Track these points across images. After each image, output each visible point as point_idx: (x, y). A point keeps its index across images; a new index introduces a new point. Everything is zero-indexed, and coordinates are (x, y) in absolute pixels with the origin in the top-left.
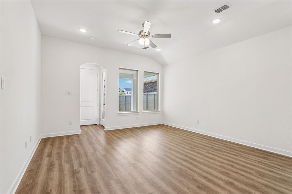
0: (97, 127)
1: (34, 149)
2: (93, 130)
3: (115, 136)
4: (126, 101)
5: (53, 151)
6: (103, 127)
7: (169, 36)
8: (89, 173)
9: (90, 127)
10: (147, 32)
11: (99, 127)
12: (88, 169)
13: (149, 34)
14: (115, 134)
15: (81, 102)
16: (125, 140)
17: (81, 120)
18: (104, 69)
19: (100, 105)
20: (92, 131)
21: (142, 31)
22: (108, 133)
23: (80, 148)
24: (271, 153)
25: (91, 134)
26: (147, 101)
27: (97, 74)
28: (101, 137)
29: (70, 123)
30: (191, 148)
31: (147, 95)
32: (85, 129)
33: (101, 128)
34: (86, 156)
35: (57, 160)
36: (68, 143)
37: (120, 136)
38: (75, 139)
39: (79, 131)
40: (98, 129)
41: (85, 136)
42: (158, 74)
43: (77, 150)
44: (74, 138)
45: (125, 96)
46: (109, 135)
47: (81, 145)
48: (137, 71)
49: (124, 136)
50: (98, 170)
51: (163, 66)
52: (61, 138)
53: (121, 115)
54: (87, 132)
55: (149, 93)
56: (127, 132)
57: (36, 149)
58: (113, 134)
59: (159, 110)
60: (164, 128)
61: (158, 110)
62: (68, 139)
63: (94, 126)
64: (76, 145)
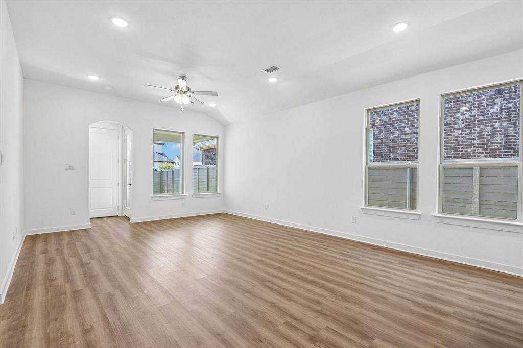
0: (118, 219)
1: (19, 247)
2: (111, 223)
3: (145, 229)
4: (175, 179)
5: (49, 248)
6: (128, 219)
7: (215, 94)
9: (107, 220)
10: (185, 88)
11: (122, 219)
13: (189, 90)
14: (145, 227)
15: (90, 181)
16: (160, 233)
17: (91, 209)
18: (128, 129)
19: (123, 186)
20: (109, 225)
21: (178, 86)
22: (135, 225)
23: (89, 243)
24: (332, 237)
25: (108, 228)
26: (208, 179)
27: (118, 136)
28: (124, 231)
29: (73, 213)
30: (244, 236)
31: (208, 169)
32: (98, 222)
33: (125, 220)
34: (100, 250)
35: (57, 255)
36: (70, 239)
37: (152, 229)
38: (82, 234)
39: (88, 225)
40: (119, 222)
41: (98, 230)
42: (217, 137)
43: (85, 245)
44: (80, 233)
45: (173, 171)
46: (135, 228)
47: (92, 240)
48: (183, 133)
49: (160, 228)
51: (225, 126)
52: (59, 234)
53: (156, 199)
54: (101, 226)
55: (210, 166)
56: (165, 224)
57: (21, 247)
58: (142, 227)
59: (219, 192)
60: (222, 218)
61: (217, 192)
62: (71, 235)
63: (114, 218)
64: (83, 240)
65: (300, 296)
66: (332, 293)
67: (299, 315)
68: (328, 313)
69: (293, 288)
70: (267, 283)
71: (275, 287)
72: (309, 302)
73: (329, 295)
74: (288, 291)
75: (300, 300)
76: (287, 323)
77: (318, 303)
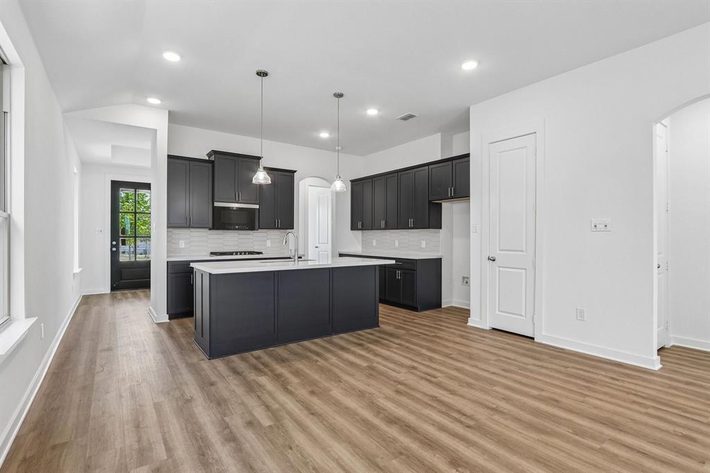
65: (418, 401)
66: (373, 403)
67: (423, 382)
68: (392, 382)
69: (427, 412)
70: (472, 423)
71: (456, 415)
72: (407, 393)
73: (379, 399)
74: (435, 408)
75: (419, 396)
76: (435, 377)
77: (398, 392)
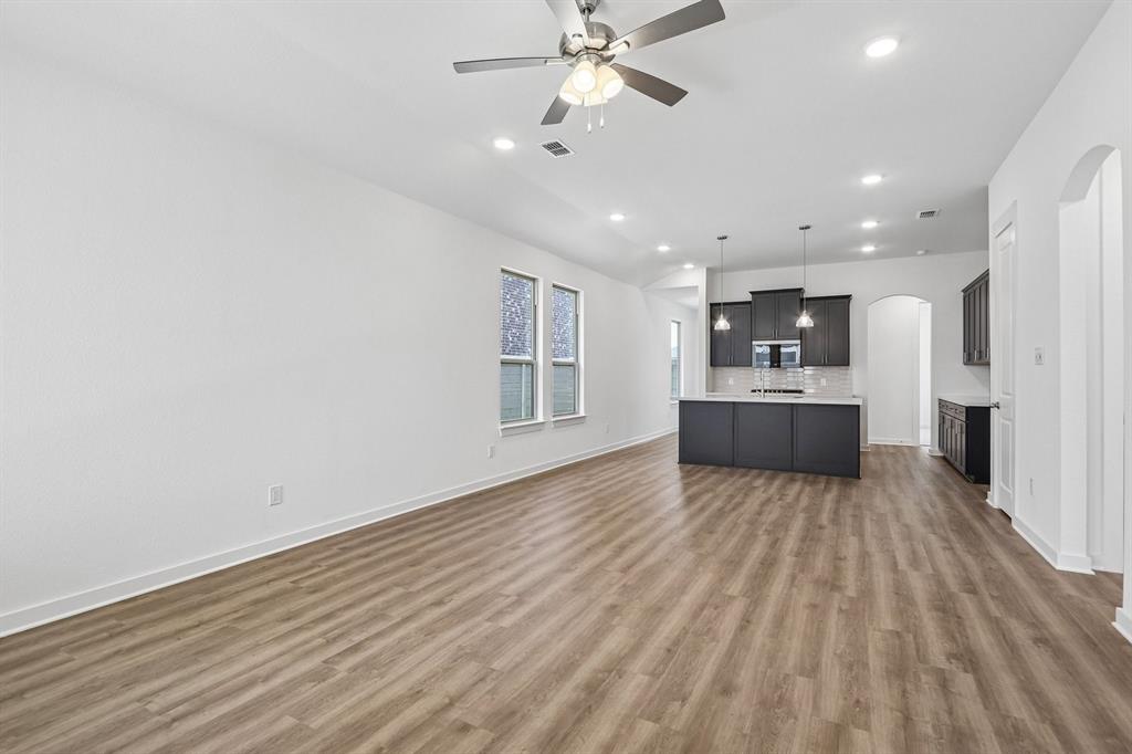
8: (911, 636)
12: (912, 651)
50: (876, 633)
